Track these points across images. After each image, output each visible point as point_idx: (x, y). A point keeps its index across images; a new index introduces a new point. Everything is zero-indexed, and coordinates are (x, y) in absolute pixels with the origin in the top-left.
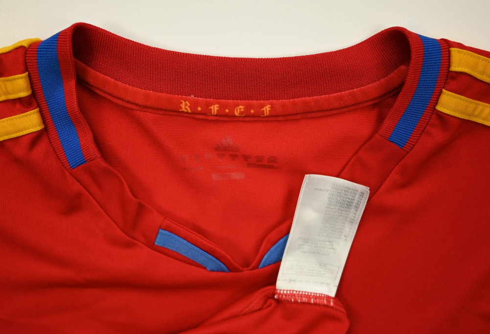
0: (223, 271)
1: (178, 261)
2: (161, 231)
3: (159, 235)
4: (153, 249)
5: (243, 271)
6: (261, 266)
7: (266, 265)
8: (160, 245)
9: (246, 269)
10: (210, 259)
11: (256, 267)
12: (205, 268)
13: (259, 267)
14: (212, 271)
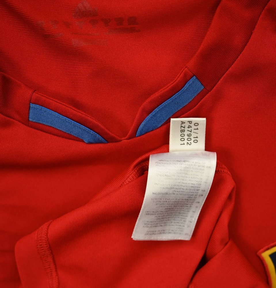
0: (101, 143)
1: (55, 137)
2: (32, 105)
3: (31, 111)
4: (28, 126)
5: (120, 141)
6: (138, 134)
7: (143, 133)
8: (34, 121)
9: (123, 138)
10: (84, 130)
11: (133, 135)
12: (83, 141)
13: (137, 135)
14: (90, 143)
